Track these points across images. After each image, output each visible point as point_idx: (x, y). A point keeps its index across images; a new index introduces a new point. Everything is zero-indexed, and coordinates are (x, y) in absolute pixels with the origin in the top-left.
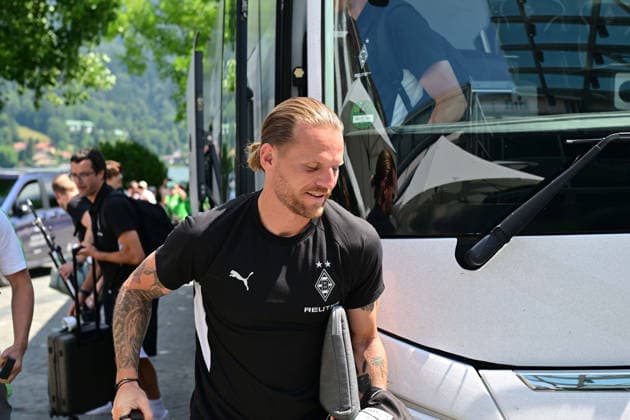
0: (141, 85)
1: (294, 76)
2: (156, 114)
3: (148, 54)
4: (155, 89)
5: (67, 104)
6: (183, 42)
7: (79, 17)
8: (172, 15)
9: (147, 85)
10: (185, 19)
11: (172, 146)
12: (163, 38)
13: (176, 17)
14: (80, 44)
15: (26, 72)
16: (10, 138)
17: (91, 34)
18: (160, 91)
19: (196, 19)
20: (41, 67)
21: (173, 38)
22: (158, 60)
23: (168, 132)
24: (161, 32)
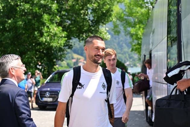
0: (115, 39)
2: (120, 49)
3: (121, 28)
4: (120, 40)
6: (134, 23)
7: (100, 15)
8: (130, 14)
9: (117, 39)
10: (134, 14)
11: (126, 60)
12: (126, 22)
13: (131, 14)
14: (99, 25)
15: (81, 35)
16: (71, 58)
17: (103, 21)
18: (122, 41)
19: (138, 15)
20: (86, 33)
21: (130, 22)
22: (125, 29)
23: (125, 55)
24: (126, 19)
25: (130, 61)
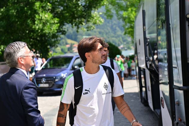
0: (108, 22)
1: (187, 17)
2: (113, 32)
3: (113, 12)
4: (113, 24)
5: (88, 30)
6: (125, 6)
9: (110, 22)
11: (120, 43)
12: (118, 6)
14: (91, 10)
15: (74, 20)
16: (65, 43)
17: (95, 6)
18: (115, 24)
20: (78, 18)
21: (122, 5)
22: (117, 13)
23: (118, 38)
24: (118, 3)
25: (124, 45)
